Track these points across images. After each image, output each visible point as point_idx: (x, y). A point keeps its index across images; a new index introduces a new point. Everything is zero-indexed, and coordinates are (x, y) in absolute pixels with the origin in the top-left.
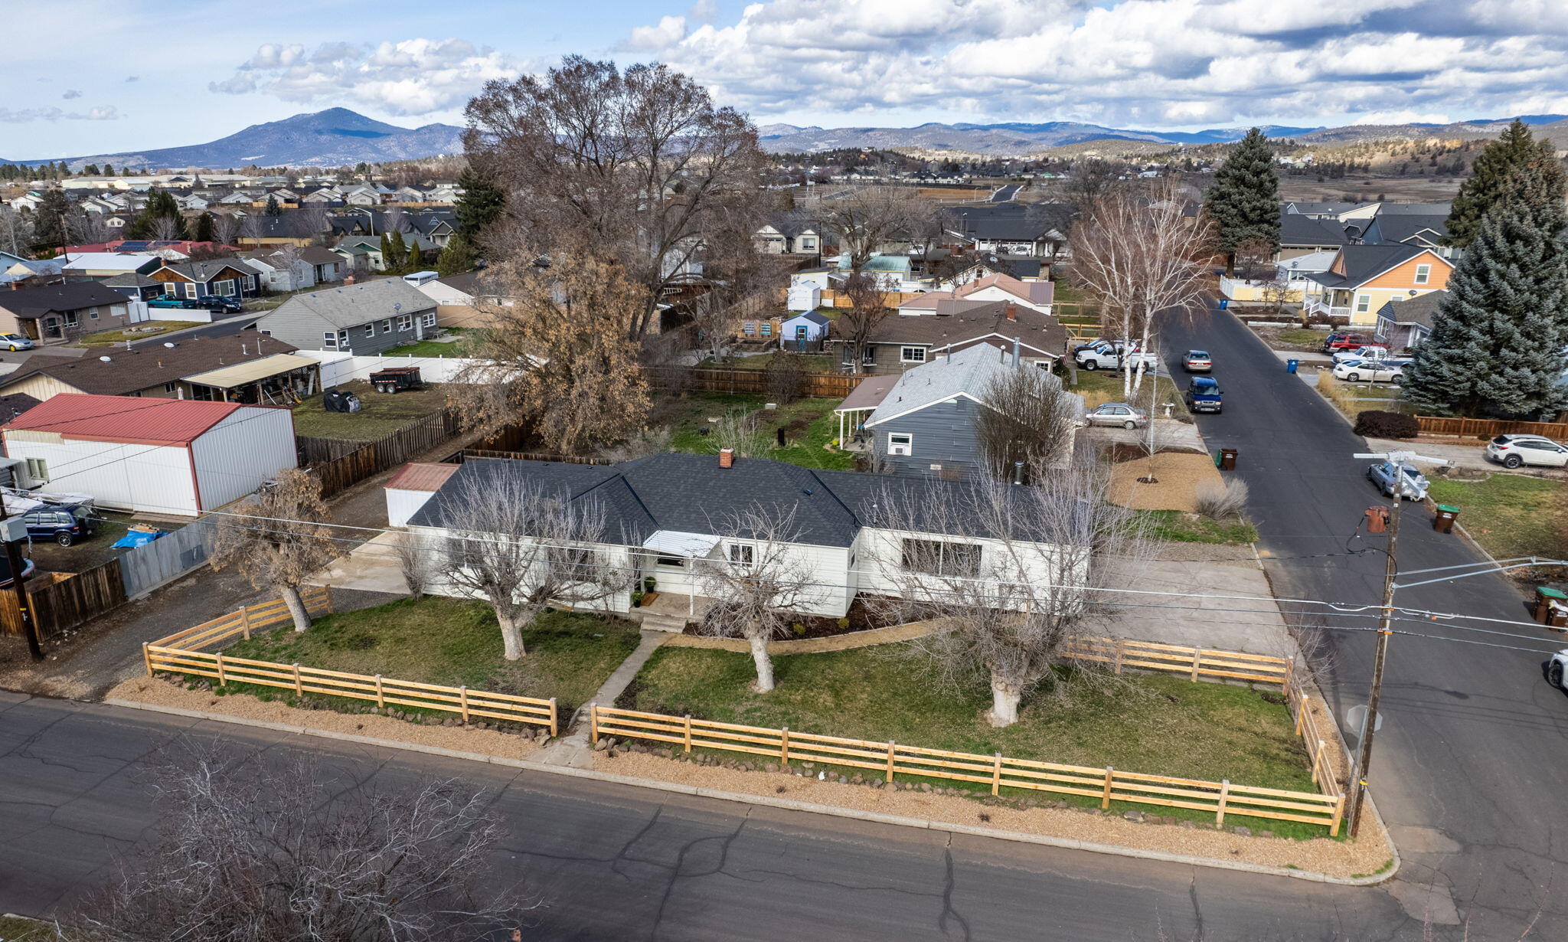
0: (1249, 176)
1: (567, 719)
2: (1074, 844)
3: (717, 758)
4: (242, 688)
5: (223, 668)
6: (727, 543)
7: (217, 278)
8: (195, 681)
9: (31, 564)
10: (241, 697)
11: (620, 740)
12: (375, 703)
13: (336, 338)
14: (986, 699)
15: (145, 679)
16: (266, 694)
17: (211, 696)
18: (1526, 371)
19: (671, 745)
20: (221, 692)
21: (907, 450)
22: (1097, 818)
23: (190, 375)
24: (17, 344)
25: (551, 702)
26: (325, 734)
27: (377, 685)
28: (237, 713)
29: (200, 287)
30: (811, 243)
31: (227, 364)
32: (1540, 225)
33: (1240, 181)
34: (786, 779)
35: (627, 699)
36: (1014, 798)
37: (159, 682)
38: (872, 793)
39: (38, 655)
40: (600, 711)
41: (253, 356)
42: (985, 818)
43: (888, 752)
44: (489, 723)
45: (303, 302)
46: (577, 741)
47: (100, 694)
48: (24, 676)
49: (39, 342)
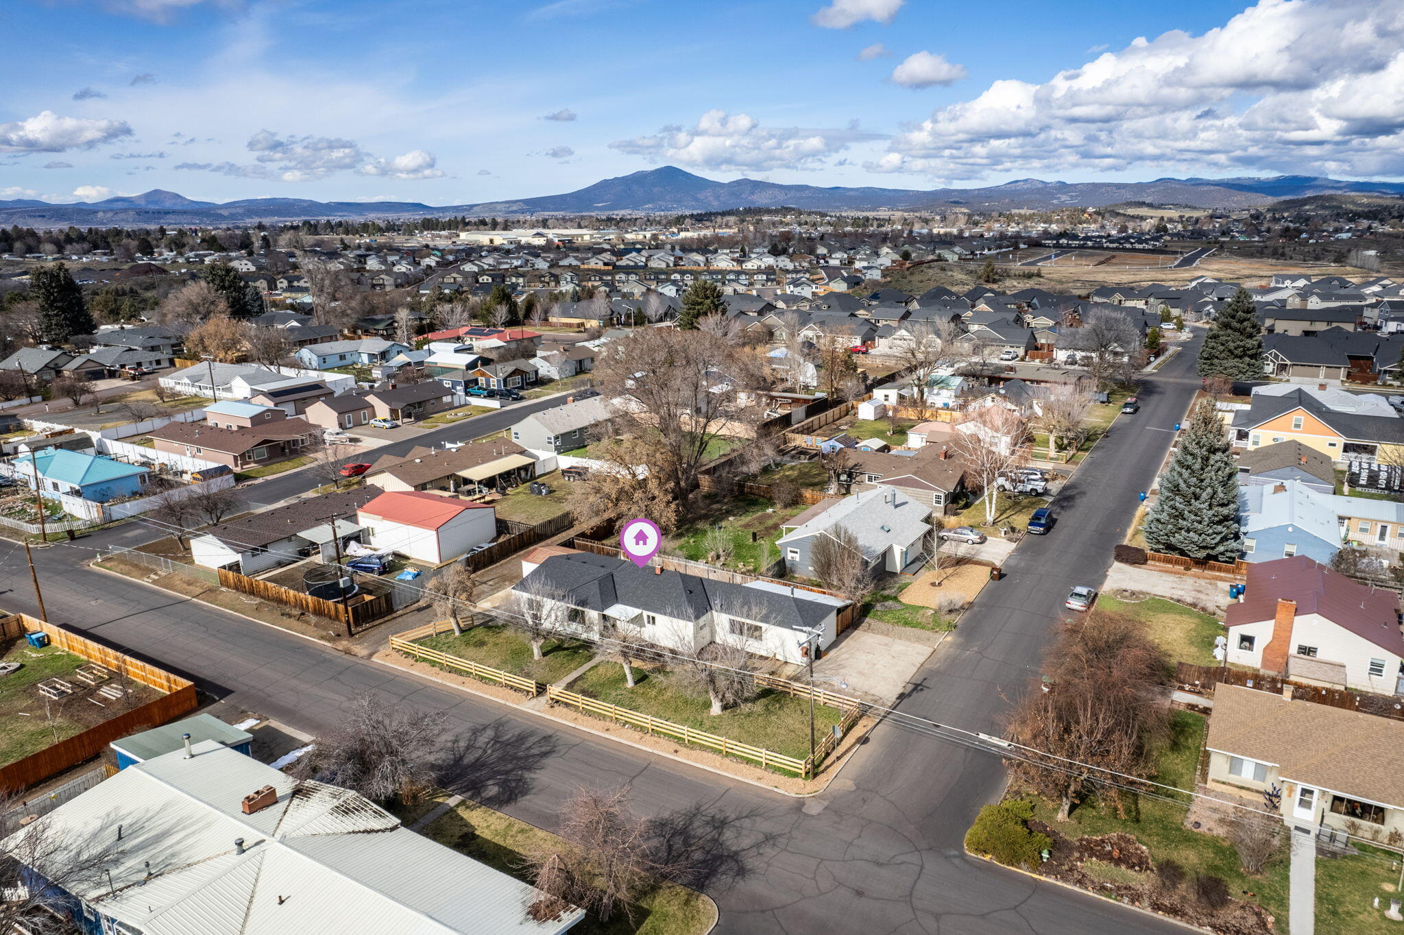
1: (541, 689)
2: (701, 766)
3: (589, 713)
4: (425, 660)
5: (418, 650)
6: (645, 613)
7: (510, 375)
8: (408, 654)
9: (357, 588)
10: (424, 664)
11: (557, 702)
12: (471, 673)
13: (553, 441)
15: (389, 651)
16: (433, 664)
17: (412, 661)
18: (1192, 534)
19: (574, 706)
20: (417, 661)
21: (797, 557)
22: (719, 758)
23: (461, 470)
24: (387, 425)
25: (533, 682)
26: (449, 684)
27: (472, 666)
28: (420, 671)
29: (499, 381)
31: (483, 462)
33: (1226, 326)
34: (612, 725)
35: (570, 686)
36: (692, 745)
37: (394, 653)
38: (637, 735)
39: (351, 635)
40: (555, 690)
41: (500, 455)
42: (676, 751)
43: (650, 721)
44: (512, 687)
45: (537, 418)
46: (543, 700)
47: (371, 655)
48: (344, 644)
49: (399, 422)
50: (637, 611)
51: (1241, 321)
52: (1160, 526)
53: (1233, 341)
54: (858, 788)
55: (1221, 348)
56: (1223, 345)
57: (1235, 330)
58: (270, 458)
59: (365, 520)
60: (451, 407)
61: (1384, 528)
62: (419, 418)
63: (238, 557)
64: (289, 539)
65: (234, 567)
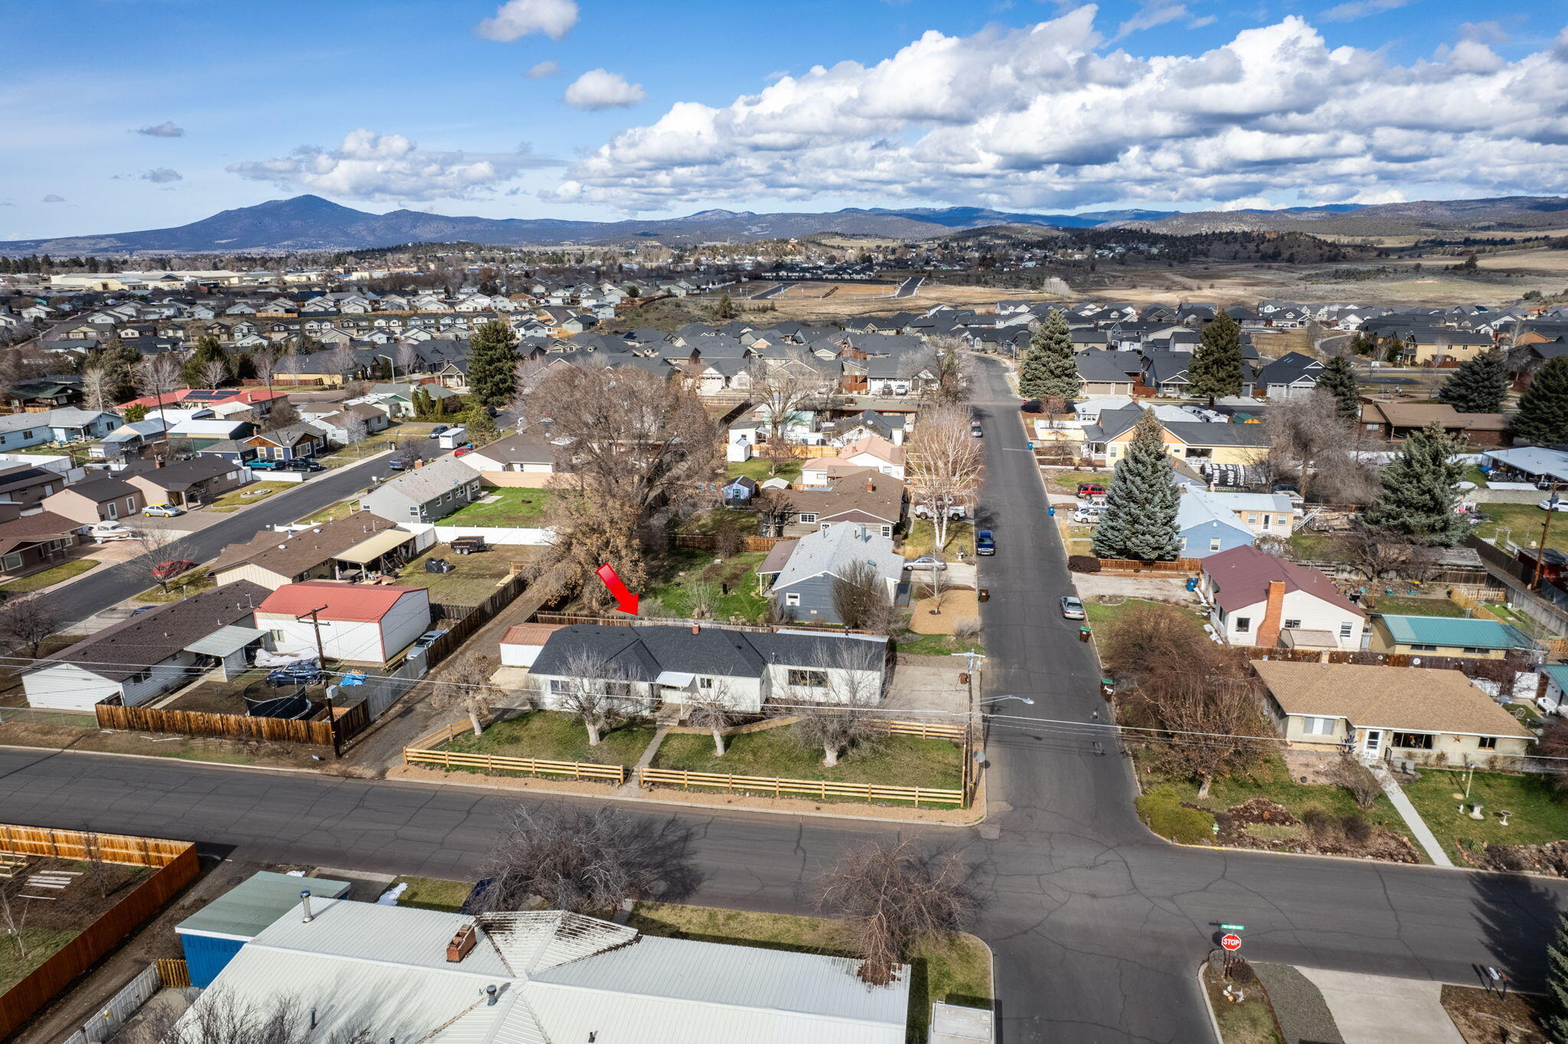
0: (1053, 345)
1: (628, 774)
2: (854, 818)
3: (700, 789)
4: (458, 768)
5: (447, 757)
6: (698, 677)
7: (299, 443)
8: (432, 765)
10: (459, 773)
11: (654, 784)
12: (530, 772)
13: (418, 511)
14: (821, 754)
15: (405, 766)
16: (473, 770)
17: (443, 773)
18: (1148, 537)
19: (678, 784)
20: (448, 771)
21: (797, 602)
22: (866, 806)
23: (338, 553)
24: (170, 512)
25: (621, 767)
26: (510, 789)
27: (533, 763)
28: (461, 781)
29: (286, 450)
30: (744, 381)
31: (357, 542)
32: (1149, 455)
33: (1047, 348)
34: (731, 797)
35: (655, 763)
36: (831, 799)
37: (411, 767)
38: (769, 800)
39: (339, 756)
40: (642, 770)
41: (371, 533)
42: (818, 809)
43: (777, 782)
44: (590, 779)
45: (394, 486)
46: (633, 784)
47: (382, 774)
48: (335, 767)
49: (183, 508)
50: (691, 676)
51: (1059, 342)
52: (1116, 533)
53: (1054, 361)
54: (1015, 808)
55: (1044, 369)
56: (1044, 365)
57: (1055, 351)
58: (26, 566)
59: (265, 623)
60: (236, 486)
61: (1267, 518)
62: (208, 500)
63: (114, 687)
64: (174, 657)
65: (115, 700)
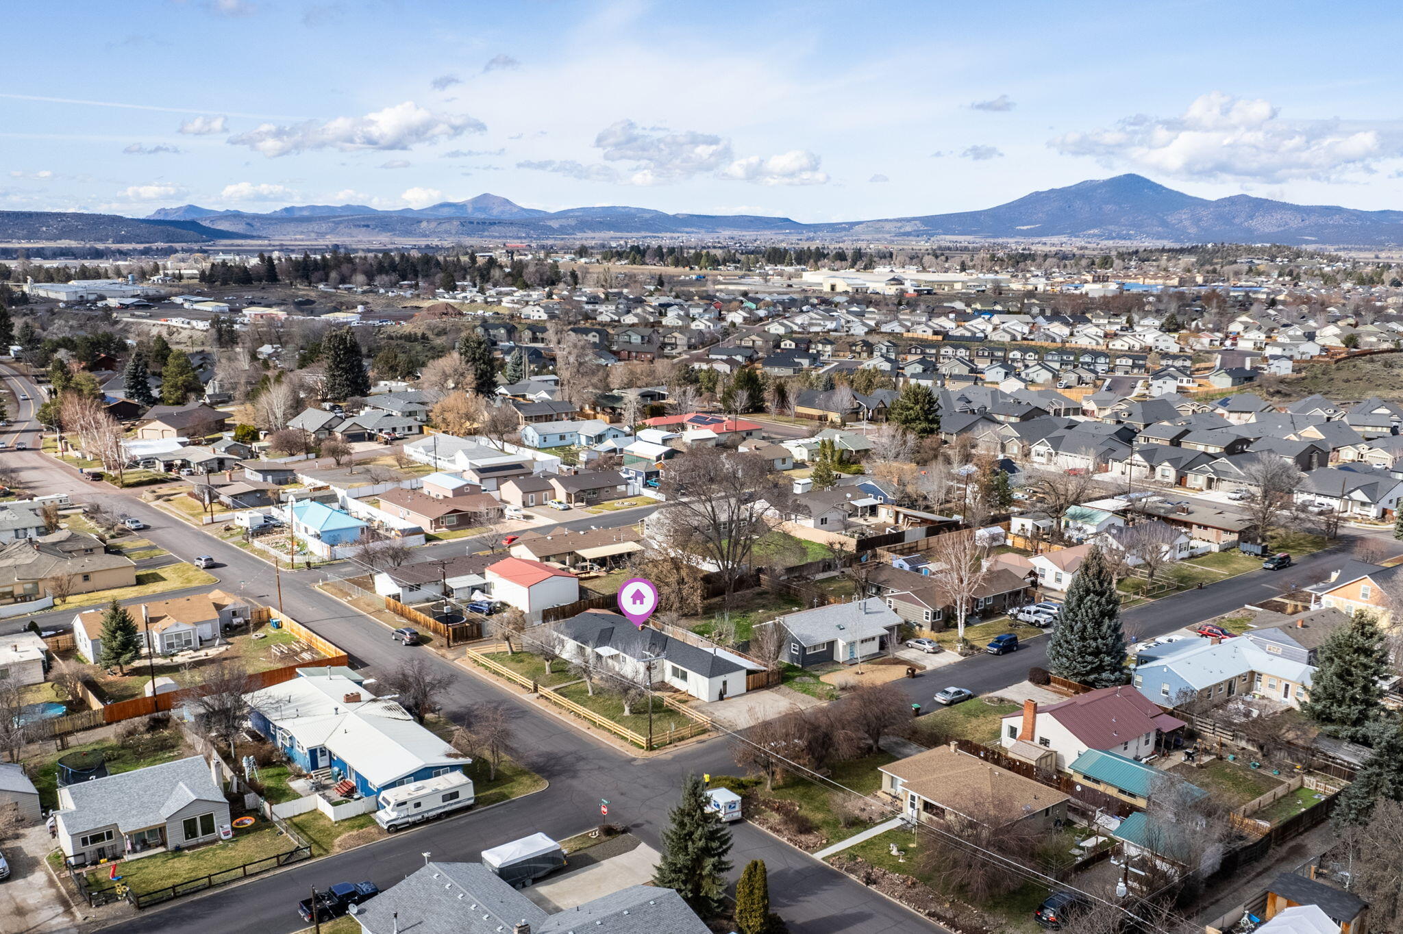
1: (536, 688)
2: (596, 736)
3: (556, 704)
4: (484, 666)
5: (482, 659)
6: (622, 654)
8: (474, 661)
10: (481, 668)
11: (543, 697)
12: (505, 675)
15: (466, 658)
16: (487, 668)
19: (550, 699)
20: (478, 666)
22: (609, 734)
23: (581, 549)
24: (561, 507)
26: (491, 680)
28: (478, 671)
31: (602, 545)
34: (565, 713)
35: (557, 690)
36: (600, 727)
37: (468, 660)
38: (575, 718)
39: (449, 646)
40: (547, 690)
42: (589, 728)
43: (598, 718)
44: (521, 685)
46: (536, 695)
47: (455, 659)
48: (443, 651)
49: (572, 506)
50: (617, 652)
58: (458, 525)
59: (490, 576)
60: (624, 496)
61: (1287, 686)
62: (590, 503)
63: (399, 590)
64: (436, 583)
65: (397, 597)
